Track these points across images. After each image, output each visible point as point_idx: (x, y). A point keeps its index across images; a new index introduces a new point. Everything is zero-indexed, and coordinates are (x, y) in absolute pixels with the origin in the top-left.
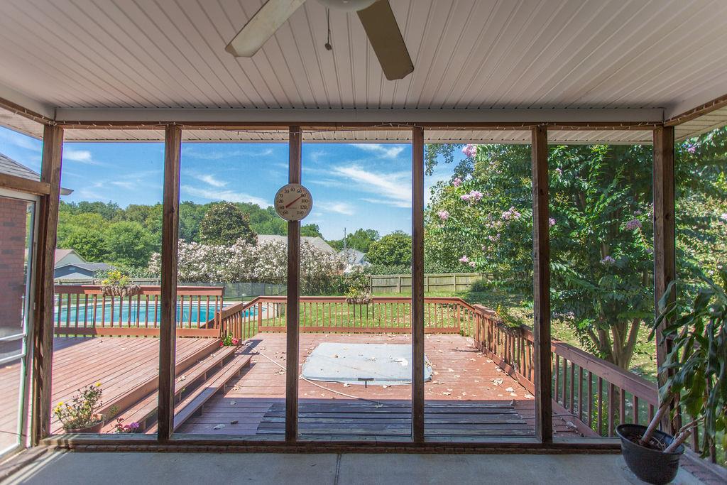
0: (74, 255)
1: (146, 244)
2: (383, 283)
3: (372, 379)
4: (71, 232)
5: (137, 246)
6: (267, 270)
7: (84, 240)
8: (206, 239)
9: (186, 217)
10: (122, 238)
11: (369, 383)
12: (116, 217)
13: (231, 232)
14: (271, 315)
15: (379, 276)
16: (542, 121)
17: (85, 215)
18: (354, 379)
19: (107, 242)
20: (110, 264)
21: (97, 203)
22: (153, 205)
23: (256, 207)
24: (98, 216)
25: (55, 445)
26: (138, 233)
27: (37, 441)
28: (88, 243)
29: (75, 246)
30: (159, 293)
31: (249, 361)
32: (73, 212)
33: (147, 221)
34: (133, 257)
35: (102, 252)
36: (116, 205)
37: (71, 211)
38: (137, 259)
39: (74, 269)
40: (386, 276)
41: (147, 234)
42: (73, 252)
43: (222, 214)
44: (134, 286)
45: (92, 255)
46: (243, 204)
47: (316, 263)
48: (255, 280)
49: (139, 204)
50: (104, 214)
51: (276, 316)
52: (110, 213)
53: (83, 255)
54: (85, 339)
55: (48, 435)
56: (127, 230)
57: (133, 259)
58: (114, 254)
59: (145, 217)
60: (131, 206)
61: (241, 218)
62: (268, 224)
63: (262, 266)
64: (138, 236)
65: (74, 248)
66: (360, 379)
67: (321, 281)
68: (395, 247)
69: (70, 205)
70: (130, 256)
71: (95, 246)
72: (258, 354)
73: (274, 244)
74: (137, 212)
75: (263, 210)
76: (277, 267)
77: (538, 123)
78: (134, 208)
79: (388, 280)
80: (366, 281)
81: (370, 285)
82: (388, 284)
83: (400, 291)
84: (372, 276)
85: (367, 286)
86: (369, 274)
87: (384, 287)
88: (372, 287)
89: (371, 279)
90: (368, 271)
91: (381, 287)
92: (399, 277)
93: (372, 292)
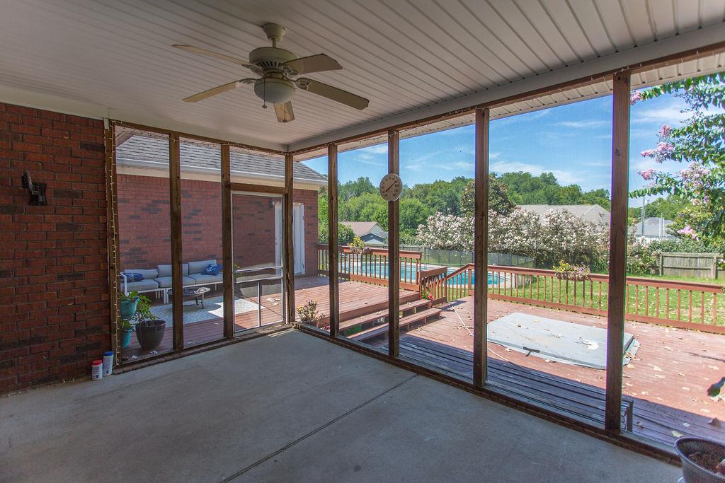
0: (376, 226)
2: (685, 263)
3: (538, 351)
5: (418, 219)
6: (516, 241)
8: (465, 212)
10: (407, 212)
11: (532, 354)
12: (407, 196)
14: (508, 286)
15: (678, 254)
16: (620, 67)
18: (519, 347)
23: (527, 175)
25: (295, 326)
26: (418, 208)
27: (289, 322)
29: (379, 219)
30: (387, 254)
31: (438, 313)
33: (428, 197)
37: (378, 193)
39: (372, 237)
41: (425, 209)
42: (377, 224)
44: (366, 248)
46: (513, 174)
48: (506, 251)
49: (422, 184)
51: (513, 286)
53: (384, 226)
54: (345, 281)
55: (294, 321)
56: (411, 206)
59: (426, 194)
60: (416, 185)
61: (498, 190)
62: (541, 192)
63: (512, 238)
64: (418, 210)
65: (378, 221)
66: (525, 348)
67: (585, 256)
72: (453, 311)
73: (525, 215)
74: (420, 190)
75: (536, 178)
76: (527, 238)
77: (615, 70)
78: (418, 186)
79: (693, 260)
80: (653, 258)
81: (659, 264)
82: (693, 266)
83: (716, 277)
84: (664, 253)
85: (654, 266)
86: (659, 251)
87: (685, 269)
88: (663, 268)
89: (661, 257)
90: (659, 247)
91: (678, 268)
92: (715, 257)
93: (662, 274)
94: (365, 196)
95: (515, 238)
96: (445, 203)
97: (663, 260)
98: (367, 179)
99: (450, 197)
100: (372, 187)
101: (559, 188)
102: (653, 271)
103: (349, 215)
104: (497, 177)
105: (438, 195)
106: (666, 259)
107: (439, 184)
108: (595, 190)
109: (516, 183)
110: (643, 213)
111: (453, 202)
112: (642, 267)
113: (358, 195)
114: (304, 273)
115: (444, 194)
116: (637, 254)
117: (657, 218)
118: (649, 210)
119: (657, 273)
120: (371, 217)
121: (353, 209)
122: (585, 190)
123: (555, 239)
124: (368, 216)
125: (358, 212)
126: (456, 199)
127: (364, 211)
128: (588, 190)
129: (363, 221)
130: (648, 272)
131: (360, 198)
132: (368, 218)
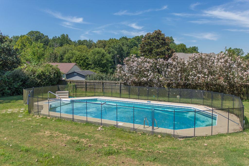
0: (76, 66)
1: (107, 60)
4: (75, 54)
5: (103, 61)
7: (80, 58)
9: (123, 45)
10: (96, 57)
12: (93, 47)
13: (159, 50)
17: (80, 46)
19: (90, 59)
20: (92, 70)
21: (84, 41)
22: (108, 40)
24: (85, 46)
28: (82, 60)
29: (77, 61)
32: (76, 45)
33: (106, 48)
34: (101, 67)
35: (88, 64)
36: (92, 41)
37: (75, 45)
38: (103, 68)
39: (76, 74)
42: (76, 65)
45: (84, 66)
49: (102, 40)
50: (87, 46)
52: (90, 45)
53: (80, 66)
56: (98, 53)
57: (101, 68)
58: (93, 65)
59: (105, 46)
61: (165, 40)
64: (103, 55)
65: (76, 63)
69: (74, 42)
70: (100, 67)
71: (85, 61)
74: (101, 44)
78: (100, 42)
94: (66, 46)
96: (116, 52)
98: (67, 36)
99: (119, 48)
100: (70, 41)
103: (56, 58)
105: (112, 47)
107: (112, 41)
108: (192, 47)
111: (120, 51)
113: (61, 45)
115: (116, 46)
120: (71, 60)
121: (59, 54)
122: (188, 47)
124: (69, 59)
125: (61, 56)
126: (122, 50)
127: (66, 55)
129: (66, 62)
131: (62, 48)
132: (69, 60)
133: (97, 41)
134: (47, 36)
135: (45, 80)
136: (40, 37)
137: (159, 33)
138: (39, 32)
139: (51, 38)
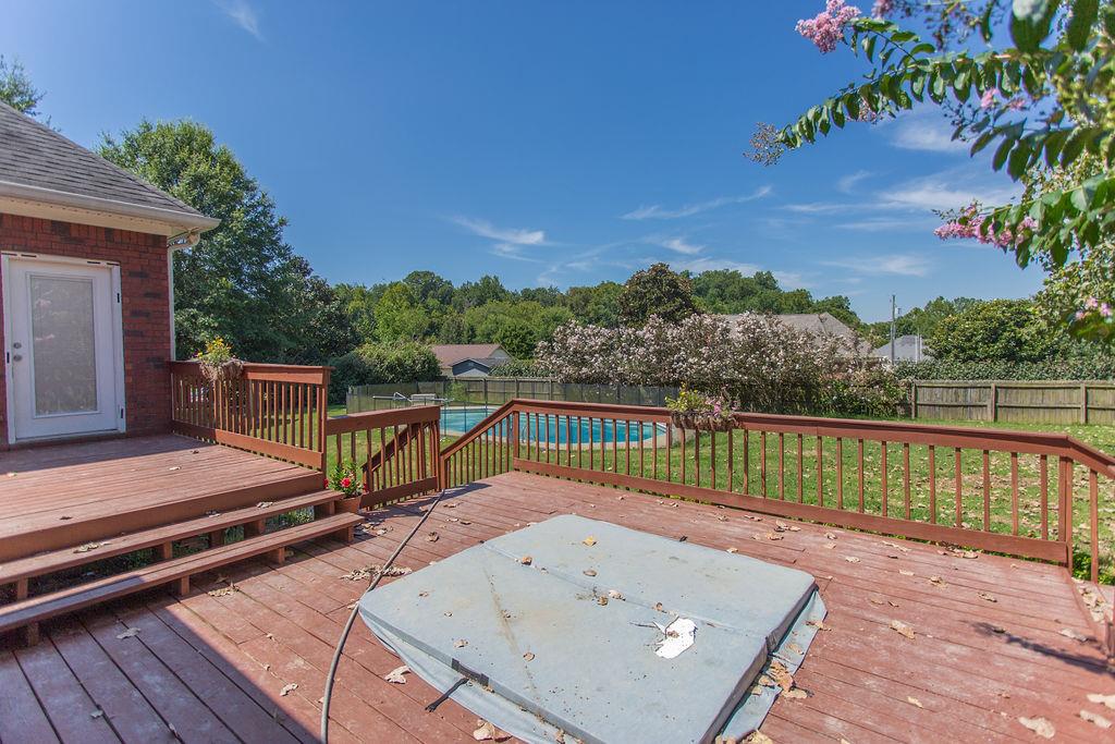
0: (501, 351)
2: (948, 397)
3: (484, 681)
4: (502, 324)
7: (514, 333)
8: (625, 323)
15: (939, 382)
17: (524, 304)
21: (539, 290)
22: (596, 286)
24: (538, 304)
29: (505, 340)
32: (516, 302)
33: (589, 308)
36: (556, 290)
39: (472, 364)
40: (961, 382)
42: (500, 348)
43: (648, 282)
47: (781, 353)
49: (580, 287)
50: (545, 303)
52: (550, 300)
59: (587, 302)
60: (572, 289)
61: (676, 287)
62: (755, 300)
65: (503, 343)
67: (799, 390)
68: (1002, 323)
69: (514, 294)
71: (524, 339)
74: (577, 296)
78: (575, 291)
79: (961, 391)
80: (902, 391)
81: (911, 400)
82: (961, 401)
83: (996, 418)
84: (918, 382)
85: (903, 403)
86: (910, 378)
87: (949, 406)
88: (916, 405)
89: (913, 388)
90: (909, 373)
91: (940, 406)
92: (993, 386)
93: (916, 416)
94: (490, 304)
95: (690, 360)
97: (916, 391)
98: (496, 279)
100: (503, 291)
101: (780, 294)
102: (900, 411)
103: (459, 334)
104: (691, 277)
105: (605, 304)
106: (920, 391)
107: (607, 288)
108: (830, 298)
109: (719, 287)
110: (893, 328)
112: (886, 404)
113: (481, 303)
114: (122, 429)
116: (877, 383)
117: (912, 336)
118: (902, 325)
119: (907, 415)
120: (494, 337)
121: (467, 325)
122: (817, 297)
123: (752, 360)
124: (489, 335)
125: (472, 329)
127: (483, 327)
128: (821, 298)
129: (481, 343)
130: (894, 413)
131: (482, 308)
132: (488, 338)
133: (568, 289)
134: (449, 283)
135: (403, 375)
136: (434, 284)
137: (660, 271)
138: (431, 274)
139: (457, 286)
